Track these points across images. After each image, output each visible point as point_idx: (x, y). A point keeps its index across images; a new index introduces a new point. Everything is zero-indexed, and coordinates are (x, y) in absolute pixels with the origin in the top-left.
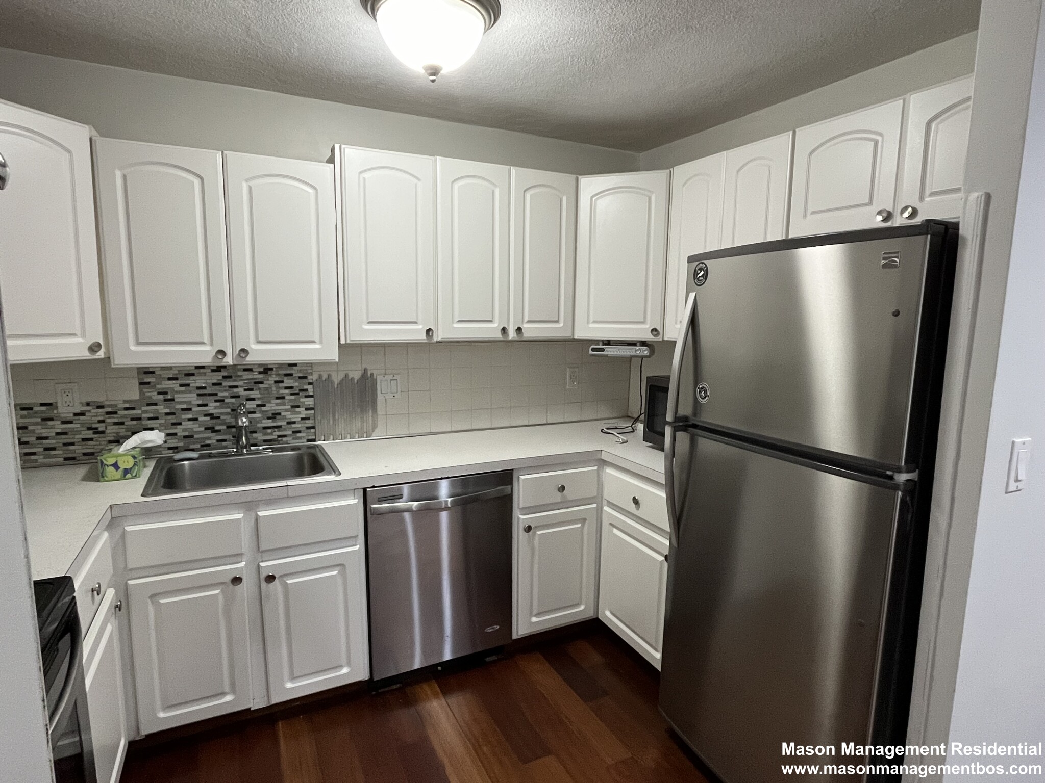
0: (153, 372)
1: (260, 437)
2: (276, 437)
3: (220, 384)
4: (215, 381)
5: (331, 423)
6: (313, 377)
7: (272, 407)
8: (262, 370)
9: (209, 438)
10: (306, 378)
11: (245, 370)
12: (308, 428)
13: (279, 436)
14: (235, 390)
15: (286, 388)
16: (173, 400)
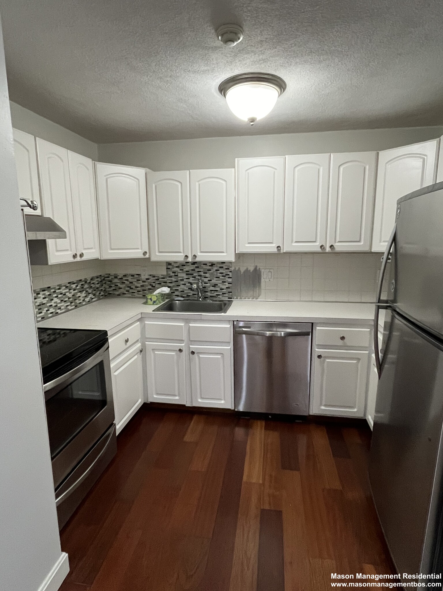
0: (171, 264)
1: (209, 294)
2: (215, 295)
3: (194, 270)
4: (192, 269)
5: (239, 291)
6: (232, 269)
7: (214, 281)
8: (210, 264)
9: (190, 293)
10: (228, 269)
11: (204, 264)
12: (229, 292)
13: (217, 295)
14: (200, 273)
15: (220, 273)
16: (177, 276)
